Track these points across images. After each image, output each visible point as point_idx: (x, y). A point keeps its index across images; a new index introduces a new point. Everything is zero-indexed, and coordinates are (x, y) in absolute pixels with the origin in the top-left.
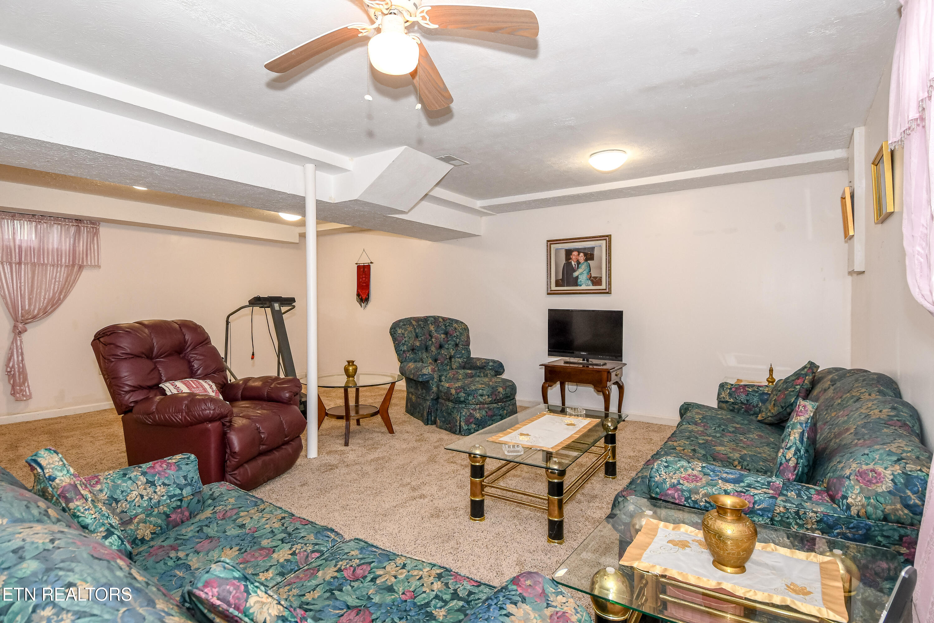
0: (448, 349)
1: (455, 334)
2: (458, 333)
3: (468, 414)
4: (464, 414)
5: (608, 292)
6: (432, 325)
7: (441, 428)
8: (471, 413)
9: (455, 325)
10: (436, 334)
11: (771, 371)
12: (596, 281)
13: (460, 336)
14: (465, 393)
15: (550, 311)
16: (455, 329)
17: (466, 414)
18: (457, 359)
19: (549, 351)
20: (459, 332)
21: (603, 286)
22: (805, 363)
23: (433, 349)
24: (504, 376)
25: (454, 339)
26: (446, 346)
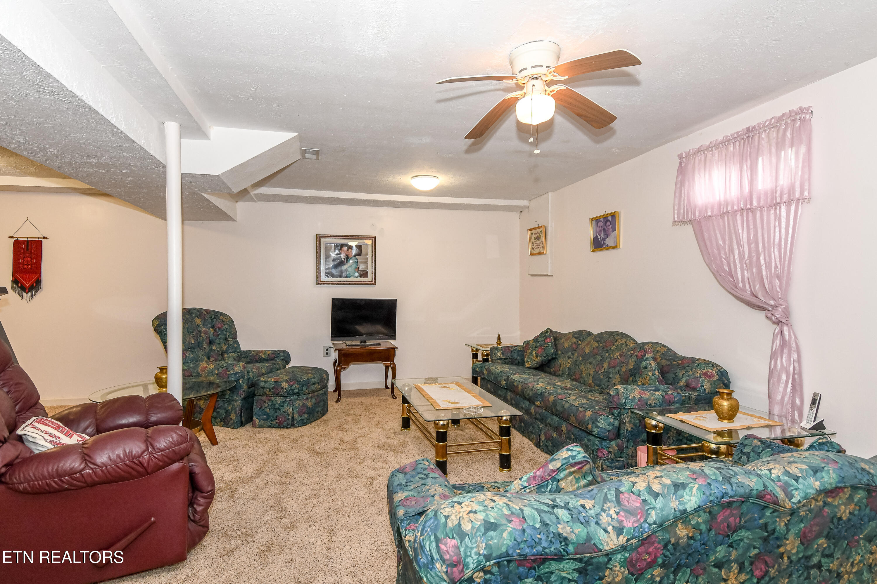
0: (219, 344)
1: (224, 327)
2: (227, 326)
3: (301, 405)
4: (297, 405)
5: (373, 283)
6: (198, 318)
7: (261, 427)
8: (304, 404)
9: (221, 317)
10: (204, 329)
11: (499, 337)
12: (364, 274)
13: (230, 329)
14: (299, 385)
15: (333, 299)
16: (223, 321)
17: (299, 405)
18: (231, 354)
19: (332, 337)
20: (228, 324)
21: (370, 278)
22: (544, 329)
23: (205, 345)
24: (291, 365)
25: (224, 332)
26: (217, 341)
